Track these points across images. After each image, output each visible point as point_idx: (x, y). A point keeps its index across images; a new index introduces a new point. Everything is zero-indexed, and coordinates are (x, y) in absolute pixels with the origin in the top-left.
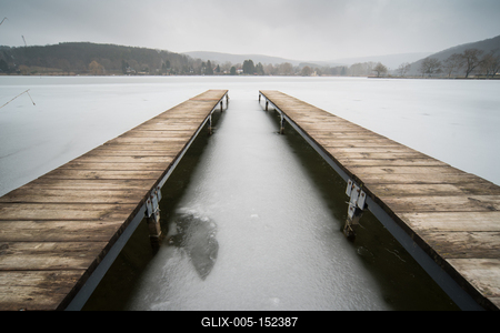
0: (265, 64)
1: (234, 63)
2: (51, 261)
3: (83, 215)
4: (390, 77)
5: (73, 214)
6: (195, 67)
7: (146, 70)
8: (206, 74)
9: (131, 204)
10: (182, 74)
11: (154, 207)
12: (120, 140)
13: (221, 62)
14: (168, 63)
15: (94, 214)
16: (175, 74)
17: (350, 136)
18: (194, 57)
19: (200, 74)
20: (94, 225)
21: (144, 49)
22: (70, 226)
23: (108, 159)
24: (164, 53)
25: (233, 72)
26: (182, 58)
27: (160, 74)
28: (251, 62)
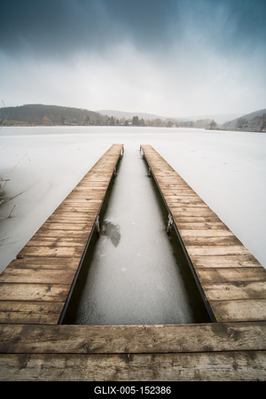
0: (145, 119)
1: (127, 118)
2: (74, 244)
3: (77, 228)
4: (218, 129)
5: (73, 228)
6: (104, 120)
7: (75, 122)
8: (111, 125)
9: (91, 223)
10: (97, 125)
11: (98, 222)
12: (78, 189)
13: (119, 117)
14: (88, 117)
15: (80, 228)
16: (92, 125)
17: (177, 187)
18: (103, 114)
19: (107, 125)
20: (82, 232)
21: (73, 109)
22: (74, 232)
23: (76, 201)
24: (85, 111)
25: (126, 124)
26: (96, 115)
27: (84, 125)
28: (137, 117)
